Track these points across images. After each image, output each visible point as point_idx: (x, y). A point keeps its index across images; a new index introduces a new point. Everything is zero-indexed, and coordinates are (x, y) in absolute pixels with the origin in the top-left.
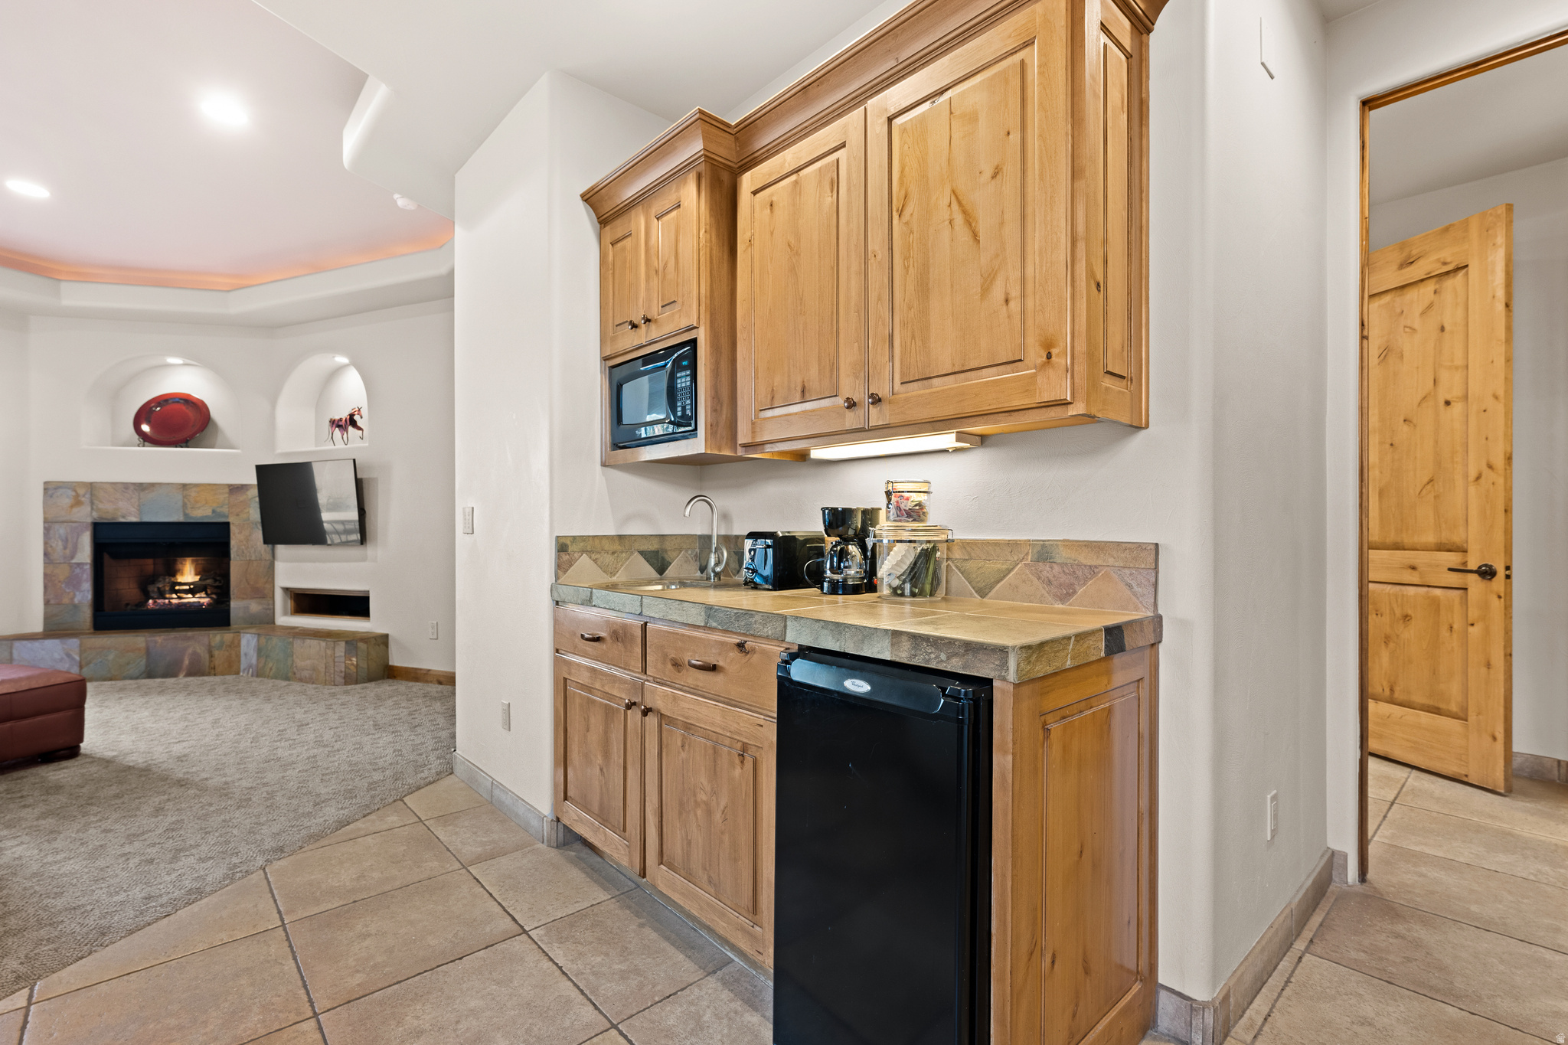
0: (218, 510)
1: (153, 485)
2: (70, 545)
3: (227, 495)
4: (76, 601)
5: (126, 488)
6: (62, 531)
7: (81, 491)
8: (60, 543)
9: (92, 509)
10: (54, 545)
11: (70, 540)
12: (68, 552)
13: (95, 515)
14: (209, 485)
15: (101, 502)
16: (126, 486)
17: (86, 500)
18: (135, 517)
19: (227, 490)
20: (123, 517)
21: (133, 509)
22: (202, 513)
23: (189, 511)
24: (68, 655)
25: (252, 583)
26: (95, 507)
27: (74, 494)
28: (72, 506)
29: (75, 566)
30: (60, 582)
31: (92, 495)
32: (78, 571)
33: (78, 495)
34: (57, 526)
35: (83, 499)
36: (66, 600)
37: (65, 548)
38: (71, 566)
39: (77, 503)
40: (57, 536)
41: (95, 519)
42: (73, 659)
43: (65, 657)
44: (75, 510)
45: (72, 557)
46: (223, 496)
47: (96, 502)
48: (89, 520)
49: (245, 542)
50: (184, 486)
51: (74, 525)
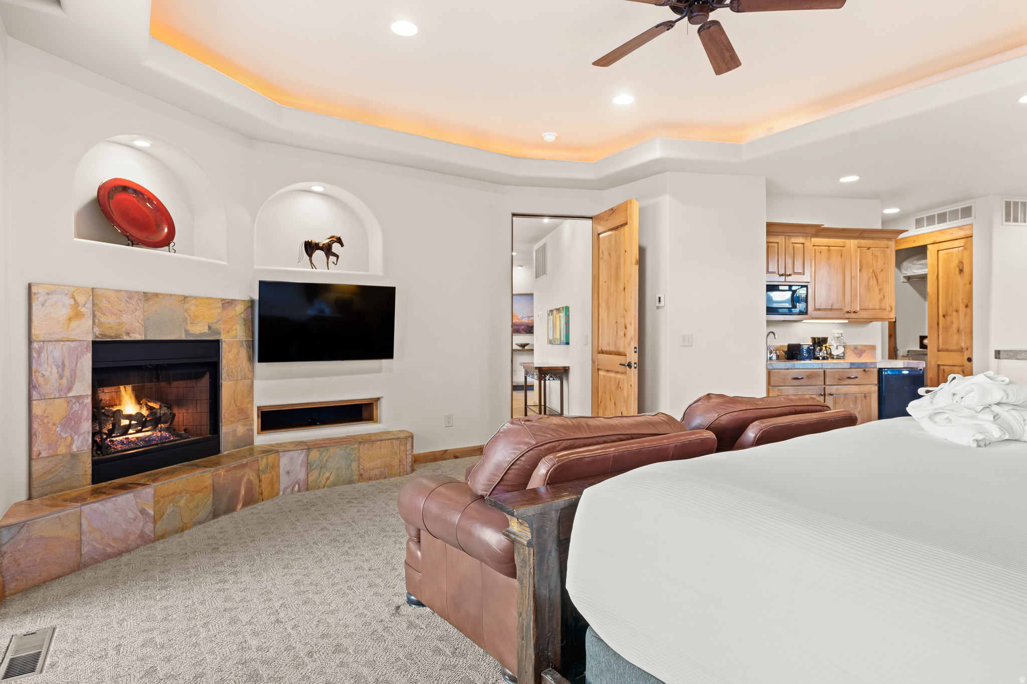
0: (214, 327)
1: (156, 295)
2: (67, 373)
3: (220, 310)
4: (74, 448)
5: (130, 298)
6: (57, 354)
7: (81, 299)
8: (55, 370)
9: (94, 323)
10: (47, 374)
11: (67, 364)
12: (64, 381)
13: (97, 331)
14: (207, 298)
15: (103, 314)
16: (131, 295)
17: (87, 310)
18: (141, 334)
19: (220, 305)
20: (128, 334)
21: (137, 324)
22: (198, 330)
23: (189, 327)
24: (143, 512)
25: (238, 404)
26: (97, 321)
27: (72, 302)
28: (70, 320)
29: (74, 400)
30: (54, 424)
31: (94, 304)
32: (76, 407)
33: (76, 303)
34: (50, 346)
35: (83, 310)
36: (62, 450)
37: (61, 377)
38: (69, 400)
39: (77, 315)
40: (51, 360)
41: (97, 337)
42: (148, 514)
43: (139, 514)
44: (74, 324)
45: (70, 389)
46: (217, 310)
47: (98, 314)
48: (90, 338)
49: (234, 362)
50: (185, 298)
51: (72, 344)
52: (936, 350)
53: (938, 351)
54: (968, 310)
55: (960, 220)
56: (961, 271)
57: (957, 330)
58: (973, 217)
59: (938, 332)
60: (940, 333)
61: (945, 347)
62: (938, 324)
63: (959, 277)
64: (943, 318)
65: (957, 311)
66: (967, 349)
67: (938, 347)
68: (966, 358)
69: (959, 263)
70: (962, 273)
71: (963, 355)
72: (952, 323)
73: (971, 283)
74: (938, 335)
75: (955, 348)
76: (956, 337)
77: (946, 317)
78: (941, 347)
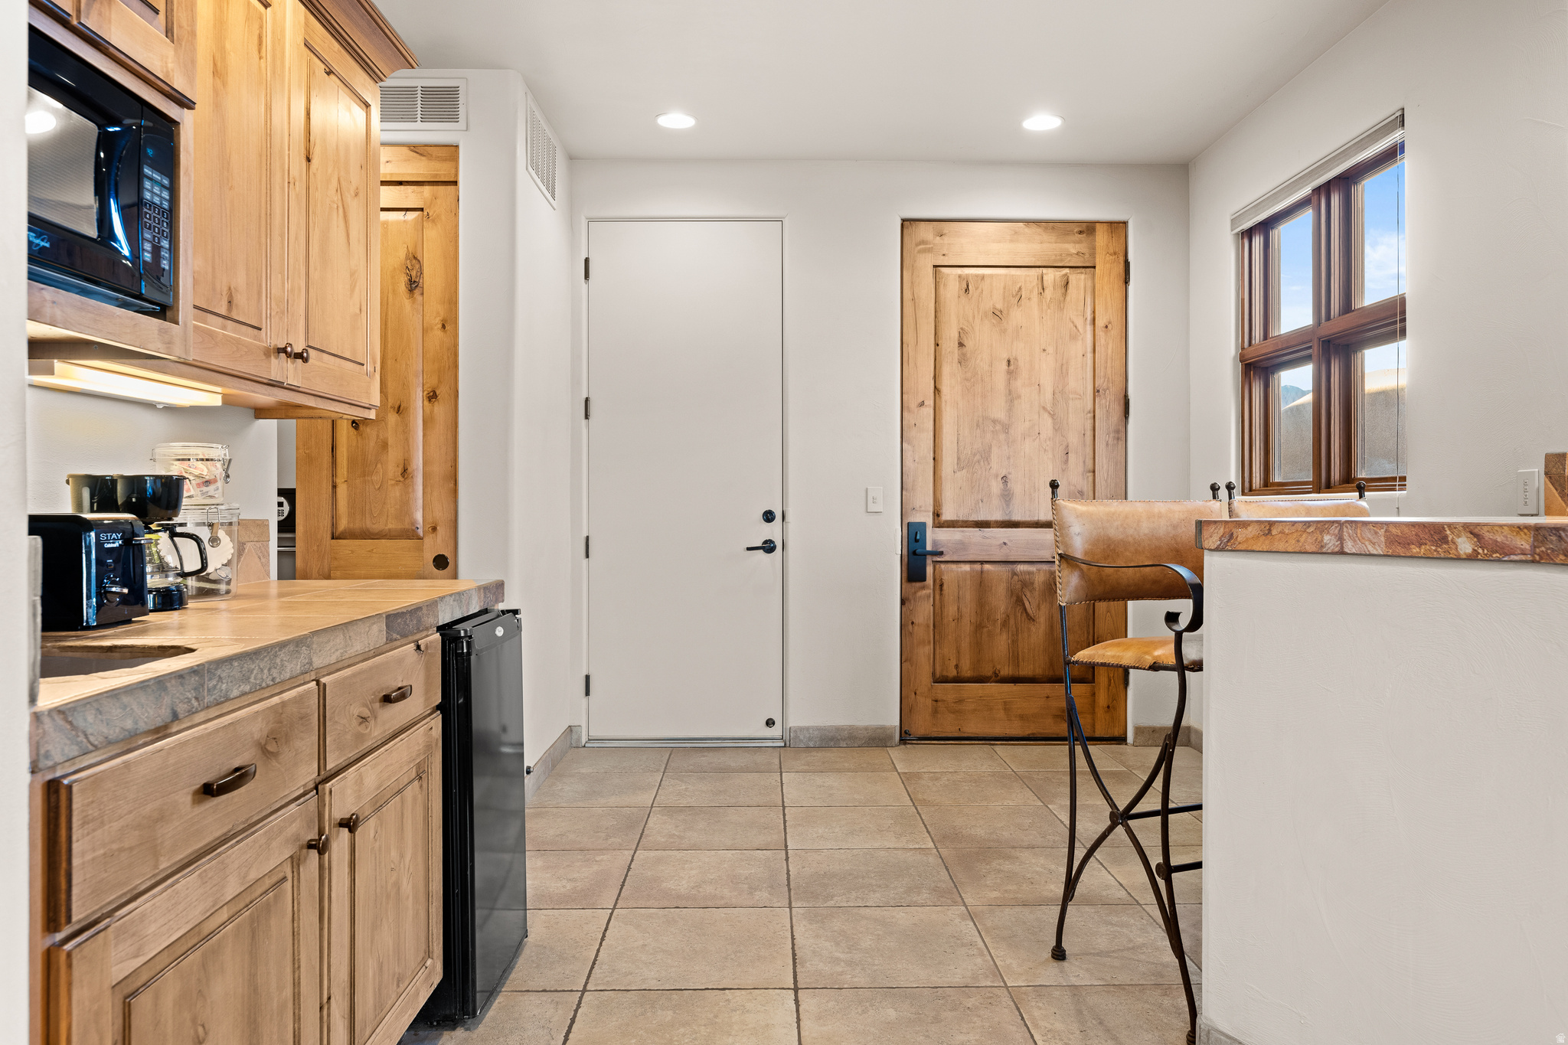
52: (329, 536)
53: (333, 538)
54: (440, 410)
55: (419, 125)
56: (413, 285)
57: (400, 470)
58: (462, 124)
59: (334, 475)
60: (339, 481)
61: (357, 525)
62: (333, 449)
63: (407, 303)
64: (352, 430)
65: (399, 410)
66: (434, 529)
67: (334, 525)
68: (429, 557)
69: (407, 258)
70: (417, 292)
71: (420, 549)
72: (384, 446)
73: (449, 324)
74: (334, 487)
75: (392, 525)
76: (395, 493)
77: (361, 427)
78: (343, 524)
